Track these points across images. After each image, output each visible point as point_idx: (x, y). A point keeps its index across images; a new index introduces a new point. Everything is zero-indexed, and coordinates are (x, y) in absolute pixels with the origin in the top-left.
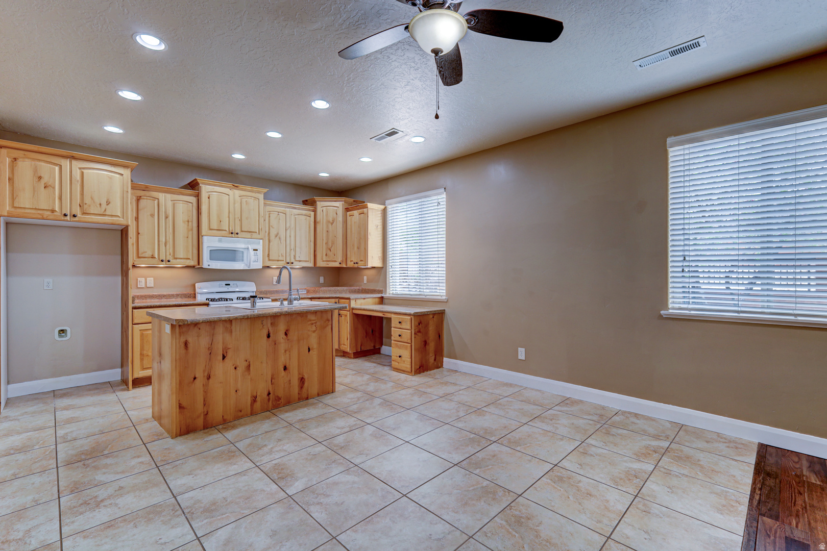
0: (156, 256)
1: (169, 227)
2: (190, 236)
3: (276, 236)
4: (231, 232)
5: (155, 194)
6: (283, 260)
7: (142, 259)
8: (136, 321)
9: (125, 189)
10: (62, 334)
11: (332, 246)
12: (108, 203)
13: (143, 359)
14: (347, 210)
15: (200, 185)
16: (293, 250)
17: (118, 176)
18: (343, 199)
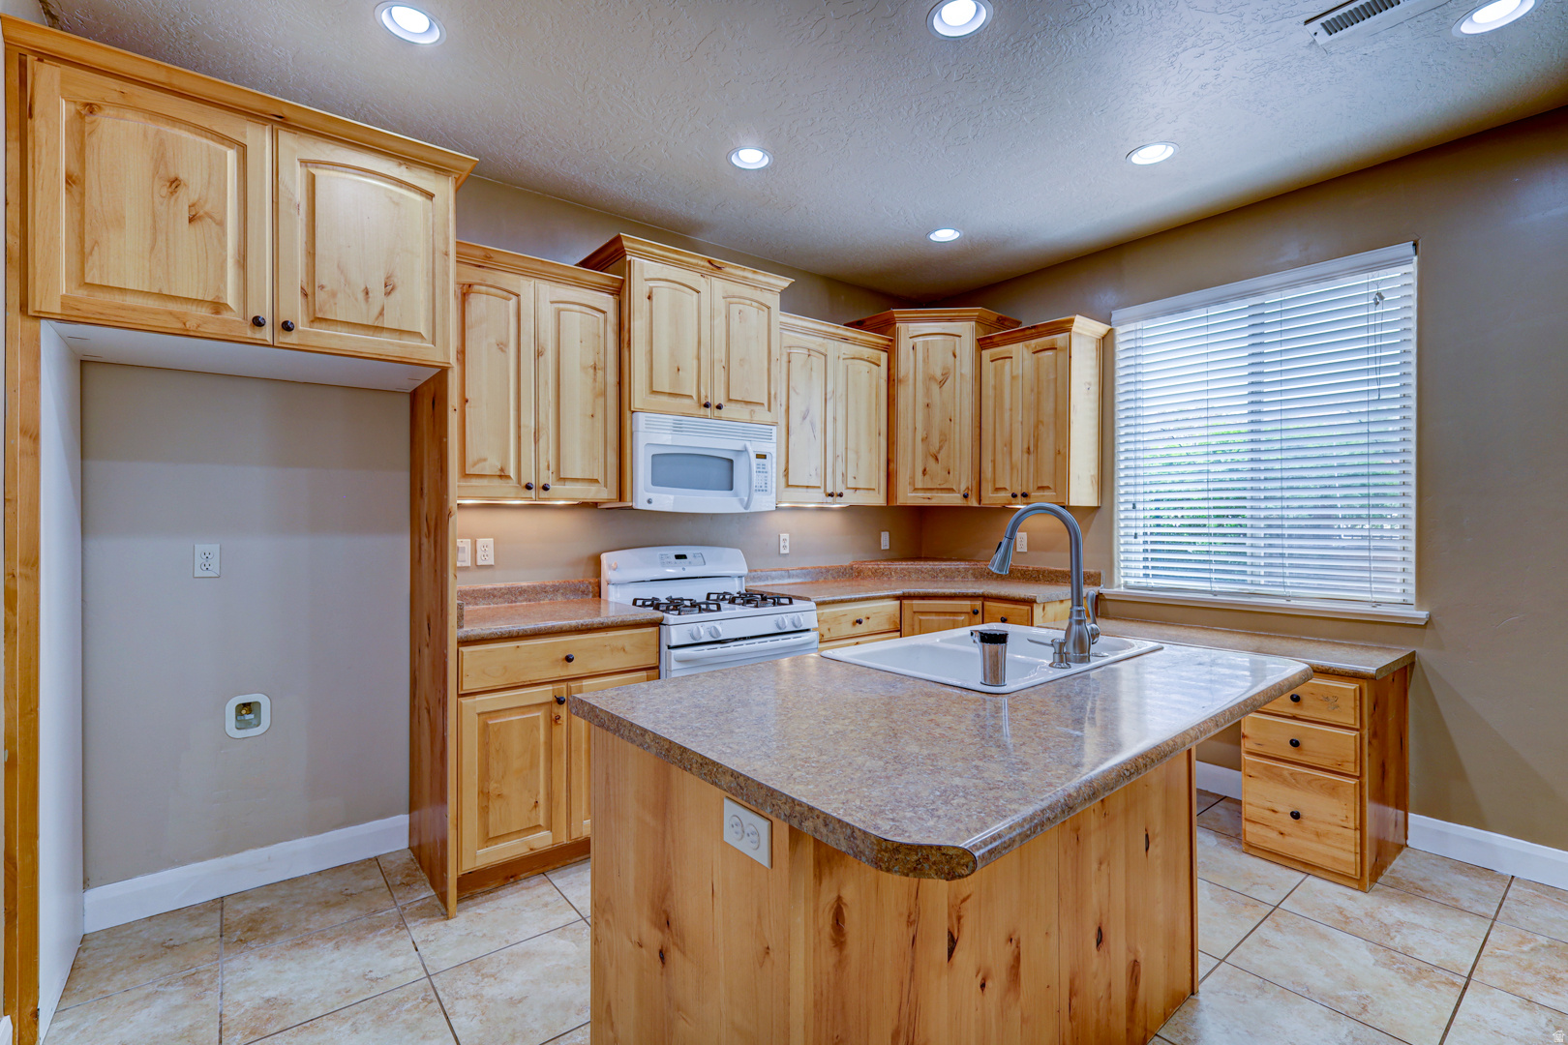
0: (512, 473)
1: (547, 383)
2: (599, 415)
3: (804, 418)
4: (703, 402)
5: (509, 280)
6: (819, 487)
7: (475, 482)
8: (467, 687)
9: (440, 246)
10: (248, 717)
11: (941, 448)
12: (389, 288)
13: (487, 807)
14: (983, 343)
15: (628, 258)
16: (840, 459)
17: (418, 198)
18: (976, 311)
